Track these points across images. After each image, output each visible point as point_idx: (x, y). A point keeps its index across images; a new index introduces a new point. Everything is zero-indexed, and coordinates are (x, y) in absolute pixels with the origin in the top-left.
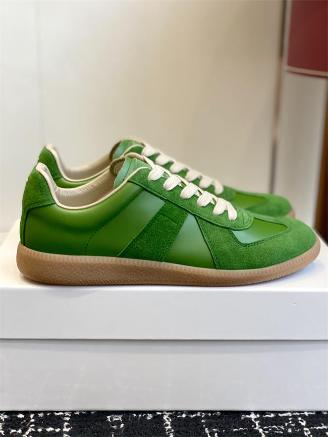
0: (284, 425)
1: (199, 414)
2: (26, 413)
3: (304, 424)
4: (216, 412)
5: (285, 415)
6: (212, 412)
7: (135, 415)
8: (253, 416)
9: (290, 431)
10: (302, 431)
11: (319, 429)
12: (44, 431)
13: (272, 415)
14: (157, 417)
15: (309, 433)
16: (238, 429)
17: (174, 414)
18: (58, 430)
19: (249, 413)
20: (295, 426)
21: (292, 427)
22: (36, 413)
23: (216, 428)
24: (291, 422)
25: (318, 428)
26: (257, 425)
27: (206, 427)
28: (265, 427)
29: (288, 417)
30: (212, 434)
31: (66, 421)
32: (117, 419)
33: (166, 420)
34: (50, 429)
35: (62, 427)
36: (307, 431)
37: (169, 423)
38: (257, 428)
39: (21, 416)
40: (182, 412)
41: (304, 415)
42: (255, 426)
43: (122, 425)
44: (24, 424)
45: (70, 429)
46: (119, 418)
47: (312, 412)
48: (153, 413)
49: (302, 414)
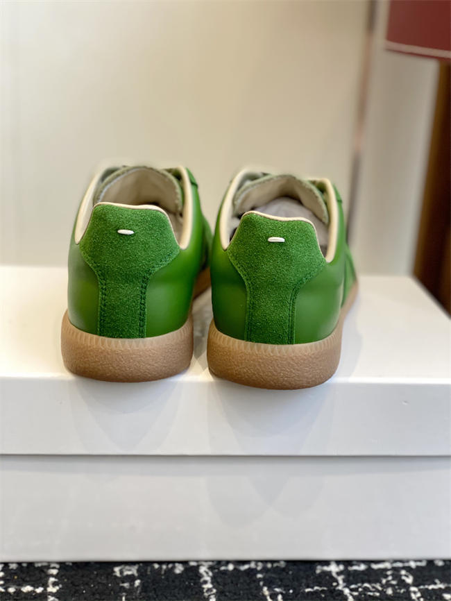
0: (380, 582)
1: (253, 565)
3: (409, 580)
4: (278, 561)
5: (381, 566)
6: (272, 562)
7: (156, 566)
8: (333, 569)
9: (390, 591)
10: (408, 592)
11: (433, 589)
12: (18, 592)
13: (362, 567)
14: (191, 571)
15: (419, 595)
16: (312, 588)
17: (216, 565)
18: (39, 590)
19: (327, 563)
20: (397, 585)
21: (392, 586)
23: (279, 587)
24: (390, 578)
25: (431, 587)
26: (341, 582)
27: (264, 585)
28: (353, 586)
29: (386, 570)
30: (274, 596)
31: (52, 576)
32: (129, 573)
33: (205, 574)
34: (27, 589)
35: (45, 585)
36: (415, 593)
37: (208, 579)
38: (340, 588)
40: (228, 562)
41: (410, 566)
42: (338, 585)
43: (137, 582)
45: (57, 588)
46: (133, 571)
47: (420, 561)
48: (185, 563)
49: (406, 565)
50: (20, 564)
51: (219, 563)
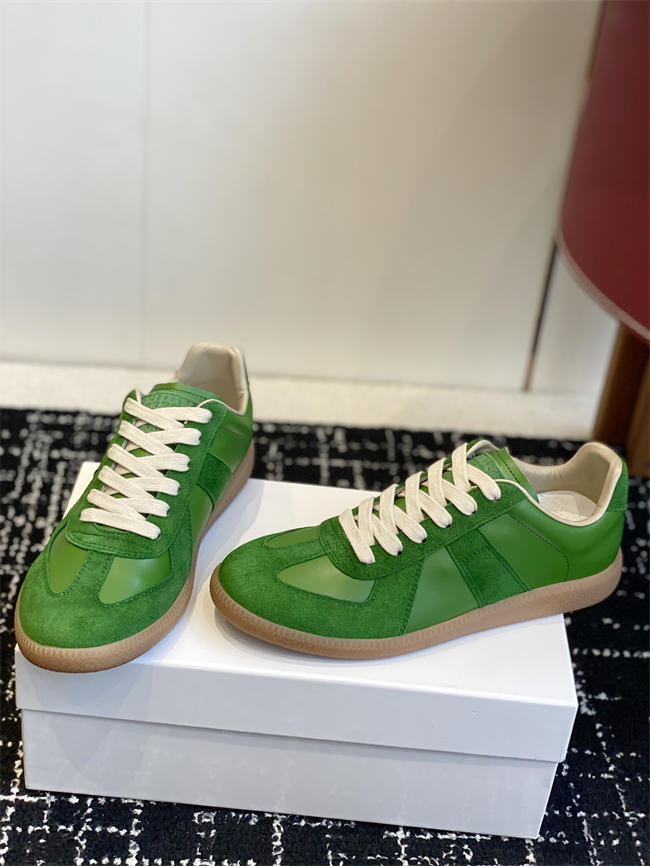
0: (441, 857)
1: (324, 823)
2: (82, 797)
3: (469, 857)
4: (349, 822)
5: (446, 837)
6: (343, 821)
7: (234, 814)
8: (400, 835)
12: (104, 832)
13: (429, 836)
14: (266, 821)
16: (375, 856)
17: (290, 821)
18: (123, 832)
19: (395, 828)
20: (456, 861)
21: (451, 862)
22: (95, 798)
23: (343, 851)
24: (451, 852)
26: (403, 852)
27: (330, 848)
28: (413, 859)
29: (450, 841)
30: (336, 862)
31: (136, 816)
32: (207, 820)
33: (276, 829)
34: (113, 829)
35: (129, 829)
37: (279, 835)
38: (400, 859)
39: (74, 800)
40: (301, 818)
41: (475, 840)
42: (400, 854)
43: (213, 832)
44: (78, 816)
45: (139, 831)
46: (210, 818)
47: (487, 836)
48: (260, 814)
49: (472, 837)
50: (108, 799)
51: (293, 817)
